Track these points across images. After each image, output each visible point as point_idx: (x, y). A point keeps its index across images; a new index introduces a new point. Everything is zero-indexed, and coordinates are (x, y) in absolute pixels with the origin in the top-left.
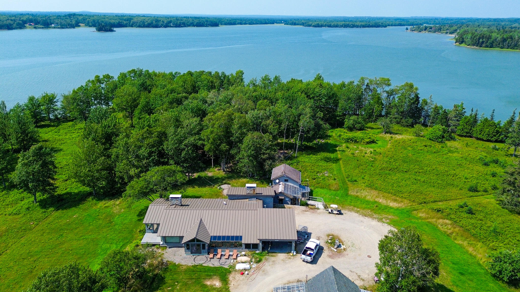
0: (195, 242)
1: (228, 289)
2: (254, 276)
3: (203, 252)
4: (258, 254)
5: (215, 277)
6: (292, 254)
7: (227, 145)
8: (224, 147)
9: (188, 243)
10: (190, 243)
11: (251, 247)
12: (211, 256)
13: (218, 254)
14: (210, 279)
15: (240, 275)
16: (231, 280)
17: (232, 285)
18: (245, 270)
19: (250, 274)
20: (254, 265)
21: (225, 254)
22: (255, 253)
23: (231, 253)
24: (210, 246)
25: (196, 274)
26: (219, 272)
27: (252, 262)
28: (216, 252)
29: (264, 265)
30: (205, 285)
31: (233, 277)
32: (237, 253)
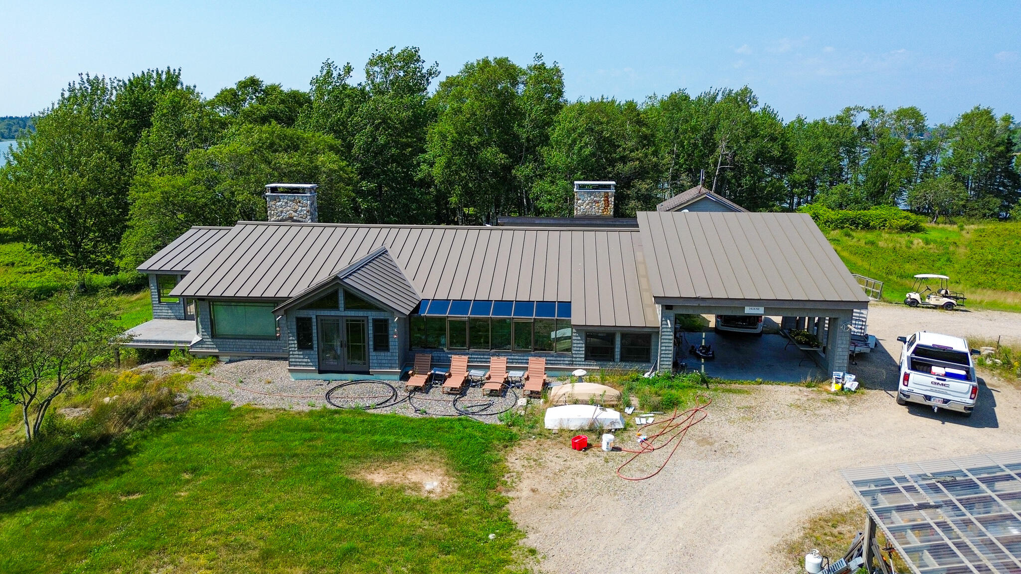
0: (336, 307)
1: (499, 507)
2: (657, 457)
3: (381, 366)
4: (649, 382)
5: (423, 453)
6: (835, 387)
7: (502, 152)
8: (493, 155)
9: (304, 314)
10: (312, 314)
11: (618, 350)
12: (418, 380)
13: (450, 376)
14: (390, 460)
15: (568, 452)
16: (519, 468)
17: (526, 493)
18: (596, 430)
19: (630, 448)
20: (642, 416)
21: (487, 379)
22: (637, 380)
23: (517, 373)
24: (411, 344)
25: (316, 438)
26: (449, 435)
27: (628, 406)
28: (440, 366)
29: (698, 418)
30: (355, 483)
31: (531, 459)
32: (545, 373)
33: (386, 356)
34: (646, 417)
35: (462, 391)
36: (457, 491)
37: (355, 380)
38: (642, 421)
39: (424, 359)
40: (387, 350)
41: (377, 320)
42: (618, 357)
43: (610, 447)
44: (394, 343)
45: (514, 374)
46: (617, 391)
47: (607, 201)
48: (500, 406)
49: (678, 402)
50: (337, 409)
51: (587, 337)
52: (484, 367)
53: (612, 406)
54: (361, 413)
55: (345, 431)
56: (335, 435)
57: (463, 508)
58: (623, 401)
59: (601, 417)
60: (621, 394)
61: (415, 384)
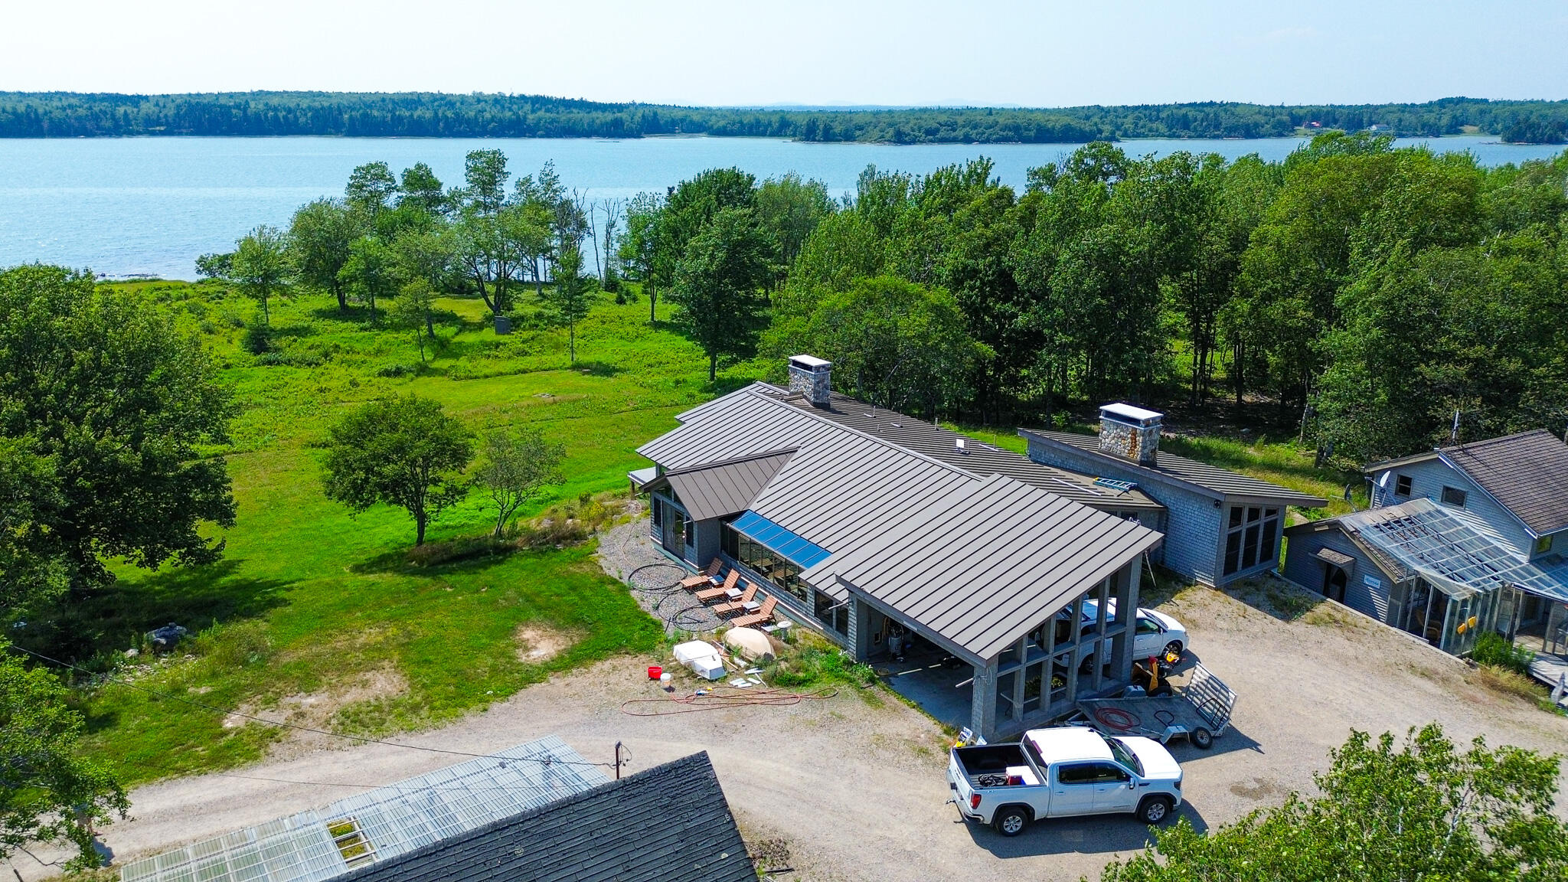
3: (689, 558)
6: (957, 744)
9: (656, 496)
12: (696, 581)
13: (719, 586)
19: (680, 694)
20: (750, 679)
21: (736, 601)
22: (828, 653)
23: (754, 604)
24: (724, 547)
25: (563, 596)
26: (619, 629)
27: (760, 668)
28: (723, 575)
29: (782, 702)
30: (512, 631)
31: (614, 668)
32: (771, 614)
33: (693, 551)
34: (748, 682)
35: (707, 603)
36: (539, 663)
37: (677, 564)
38: (739, 682)
39: (717, 564)
40: (692, 546)
41: (688, 519)
42: (834, 624)
43: (667, 686)
44: (695, 542)
45: (749, 605)
46: (770, 651)
47: (1134, 439)
48: (704, 626)
49: (799, 684)
50: (625, 581)
51: (818, 594)
52: (742, 589)
53: (750, 662)
54: (624, 590)
55: (583, 598)
56: (573, 598)
57: (518, 672)
58: (759, 661)
59: (698, 662)
60: (767, 655)
61: (688, 583)
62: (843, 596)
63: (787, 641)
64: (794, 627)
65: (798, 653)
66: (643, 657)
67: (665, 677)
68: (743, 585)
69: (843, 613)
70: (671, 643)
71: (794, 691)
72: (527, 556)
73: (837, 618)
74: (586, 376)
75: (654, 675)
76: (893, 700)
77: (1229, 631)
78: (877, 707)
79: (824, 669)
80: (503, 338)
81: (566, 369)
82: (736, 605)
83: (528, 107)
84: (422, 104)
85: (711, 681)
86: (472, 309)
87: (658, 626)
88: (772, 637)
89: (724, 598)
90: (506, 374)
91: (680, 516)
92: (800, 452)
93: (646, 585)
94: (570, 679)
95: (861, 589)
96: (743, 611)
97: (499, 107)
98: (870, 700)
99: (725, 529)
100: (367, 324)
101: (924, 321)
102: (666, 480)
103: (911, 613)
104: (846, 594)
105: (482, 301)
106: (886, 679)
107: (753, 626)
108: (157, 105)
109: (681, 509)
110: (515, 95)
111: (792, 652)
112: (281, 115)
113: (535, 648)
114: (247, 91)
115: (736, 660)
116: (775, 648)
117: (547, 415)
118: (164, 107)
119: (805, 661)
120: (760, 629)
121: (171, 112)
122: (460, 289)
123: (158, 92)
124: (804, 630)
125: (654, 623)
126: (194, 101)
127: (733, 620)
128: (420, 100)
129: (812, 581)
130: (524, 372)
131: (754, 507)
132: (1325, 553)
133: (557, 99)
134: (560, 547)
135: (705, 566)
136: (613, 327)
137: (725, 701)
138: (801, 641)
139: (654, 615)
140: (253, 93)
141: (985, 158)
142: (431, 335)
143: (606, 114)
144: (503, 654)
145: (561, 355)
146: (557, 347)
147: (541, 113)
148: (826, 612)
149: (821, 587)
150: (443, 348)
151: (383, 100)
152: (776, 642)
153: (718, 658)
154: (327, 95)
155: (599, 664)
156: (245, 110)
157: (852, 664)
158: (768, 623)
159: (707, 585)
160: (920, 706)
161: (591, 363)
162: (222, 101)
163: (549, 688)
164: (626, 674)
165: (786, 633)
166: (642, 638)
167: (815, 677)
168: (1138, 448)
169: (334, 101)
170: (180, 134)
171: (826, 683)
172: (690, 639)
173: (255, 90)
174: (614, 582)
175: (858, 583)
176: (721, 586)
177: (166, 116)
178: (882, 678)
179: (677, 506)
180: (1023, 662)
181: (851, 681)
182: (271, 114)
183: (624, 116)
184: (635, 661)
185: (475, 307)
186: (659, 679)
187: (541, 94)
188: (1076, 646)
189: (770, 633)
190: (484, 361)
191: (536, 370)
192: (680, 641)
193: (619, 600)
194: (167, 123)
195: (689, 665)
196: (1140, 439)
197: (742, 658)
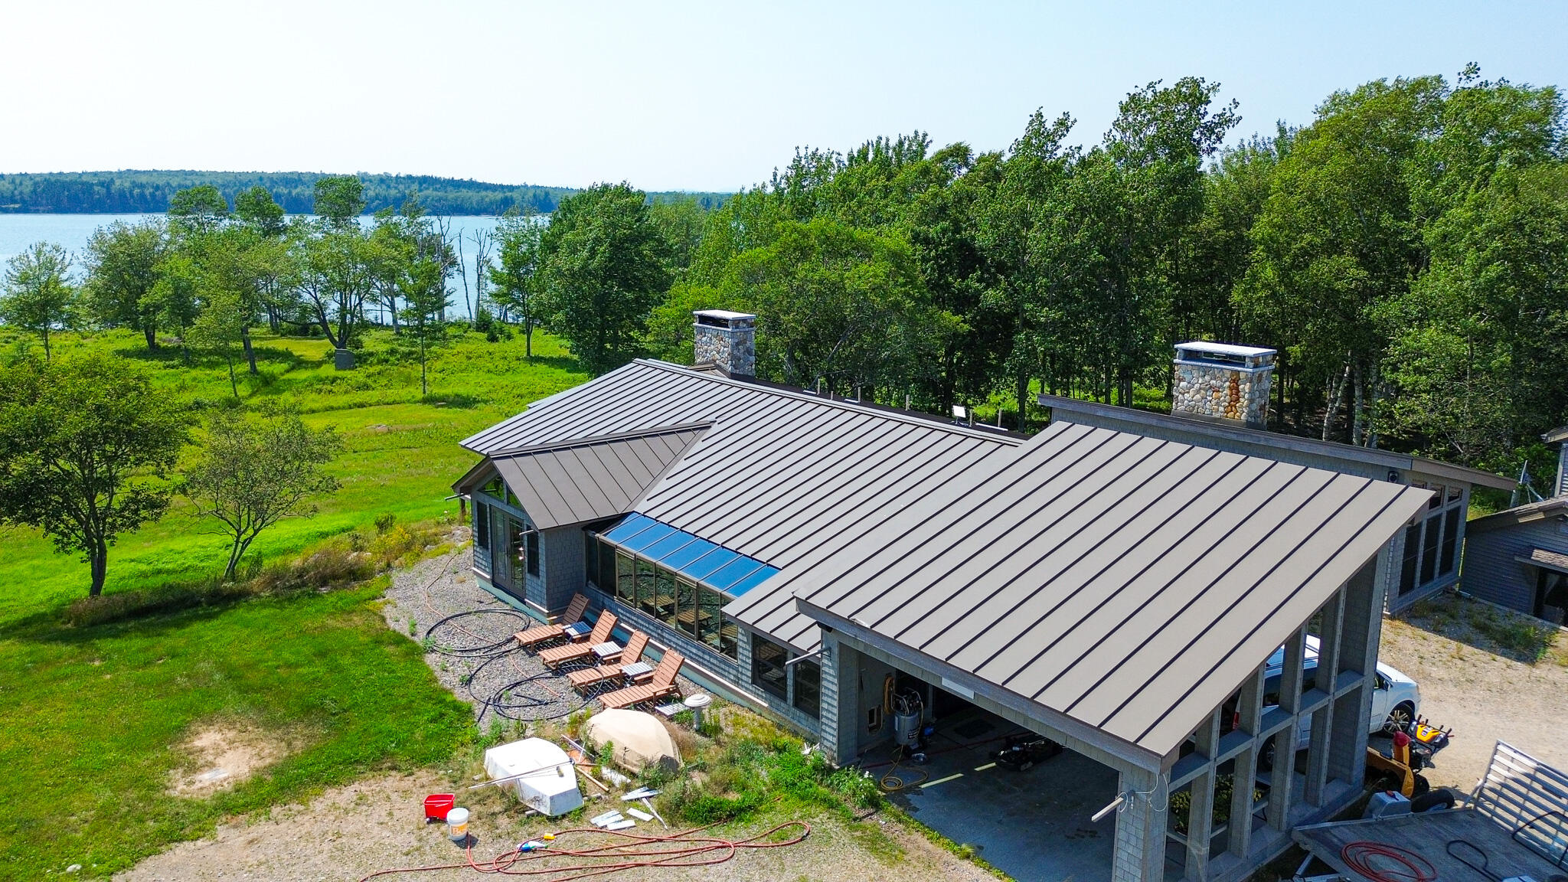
3: (534, 597)
9: (481, 498)
10: (487, 501)
11: (790, 682)
12: (541, 633)
13: (582, 640)
19: (486, 851)
20: (632, 812)
21: (609, 663)
22: (780, 750)
23: (643, 667)
24: (591, 575)
25: (297, 665)
26: (389, 723)
27: (652, 785)
28: (589, 621)
29: (696, 859)
30: (180, 732)
31: (361, 800)
32: (673, 682)
33: (537, 585)
34: (628, 817)
35: (559, 669)
36: (207, 798)
37: (515, 609)
38: (609, 819)
39: (580, 604)
40: (538, 576)
41: (529, 528)
42: (790, 695)
43: (460, 834)
44: (542, 568)
45: (631, 668)
46: (671, 751)
47: (1235, 390)
48: (550, 711)
49: (731, 817)
50: (420, 640)
51: (759, 641)
52: (622, 644)
53: (633, 775)
54: (414, 653)
55: (336, 669)
56: (320, 669)
57: (155, 819)
58: (651, 774)
59: (526, 781)
60: (664, 760)
61: (526, 637)
62: (808, 639)
63: (703, 731)
64: (714, 705)
65: (724, 753)
66: (423, 775)
67: (457, 816)
68: (622, 636)
69: (810, 672)
70: (482, 744)
71: (723, 833)
72: (264, 606)
73: (796, 683)
74: (440, 409)
75: (436, 812)
76: (920, 842)
77: (1457, 684)
78: (893, 861)
79: (776, 784)
80: (340, 373)
81: (415, 402)
82: (609, 671)
83: (415, 186)
84: (303, 183)
85: (553, 819)
86: (312, 349)
87: (464, 712)
88: (675, 725)
89: (591, 659)
90: (338, 408)
91: (518, 524)
92: (715, 428)
93: (457, 643)
94: (262, 828)
95: (850, 622)
96: (622, 681)
97: (384, 187)
98: (876, 844)
99: (591, 543)
100: (176, 362)
101: (880, 271)
102: (494, 468)
103: (966, 662)
104: (816, 633)
105: (327, 341)
106: (899, 797)
107: (640, 706)
108: (13, 182)
109: (518, 514)
110: (402, 175)
111: (713, 753)
112: (148, 191)
113: (211, 765)
114: (114, 169)
115: (606, 772)
116: (682, 746)
117: (377, 445)
118: (21, 184)
119: (738, 769)
120: (653, 712)
121: (27, 188)
122: (304, 331)
123: (16, 172)
124: (734, 709)
125: (457, 707)
126: (53, 179)
127: (605, 698)
128: (300, 180)
129: (748, 618)
130: (362, 406)
131: (641, 507)
132: (1541, 556)
133: (445, 180)
134: (324, 590)
135: (558, 608)
136: (481, 362)
137: (578, 862)
138: (729, 730)
139: (460, 695)
140: (120, 173)
141: (921, 135)
142: (254, 370)
143: (496, 193)
144: (136, 782)
145: (412, 389)
146: (408, 381)
147: (429, 192)
148: (775, 673)
149: (765, 626)
150: (268, 383)
151: (261, 179)
152: (682, 733)
153: (569, 771)
154: (201, 174)
155: (331, 793)
156: (108, 189)
157: (830, 770)
158: (667, 698)
159: (562, 639)
160: (980, 855)
161: (447, 396)
162: (84, 179)
163: (210, 852)
164: (381, 812)
165: (701, 717)
166: (428, 737)
167: (760, 801)
168: (1244, 402)
169: (207, 180)
170: (37, 212)
171: (783, 812)
172: (521, 735)
173: (123, 169)
174: (399, 640)
175: (843, 610)
176: (585, 639)
177: (21, 193)
178: (891, 797)
179: (511, 510)
180: (1213, 754)
181: (832, 805)
182: (137, 191)
183: (515, 195)
184: (408, 783)
185: (319, 346)
186: (443, 820)
187: (429, 174)
188: (1295, 718)
189: (671, 718)
190: (314, 396)
191: (378, 404)
192: (501, 740)
193: (402, 668)
194: (23, 201)
195: (511, 787)
196: (1245, 388)
197: (617, 768)
